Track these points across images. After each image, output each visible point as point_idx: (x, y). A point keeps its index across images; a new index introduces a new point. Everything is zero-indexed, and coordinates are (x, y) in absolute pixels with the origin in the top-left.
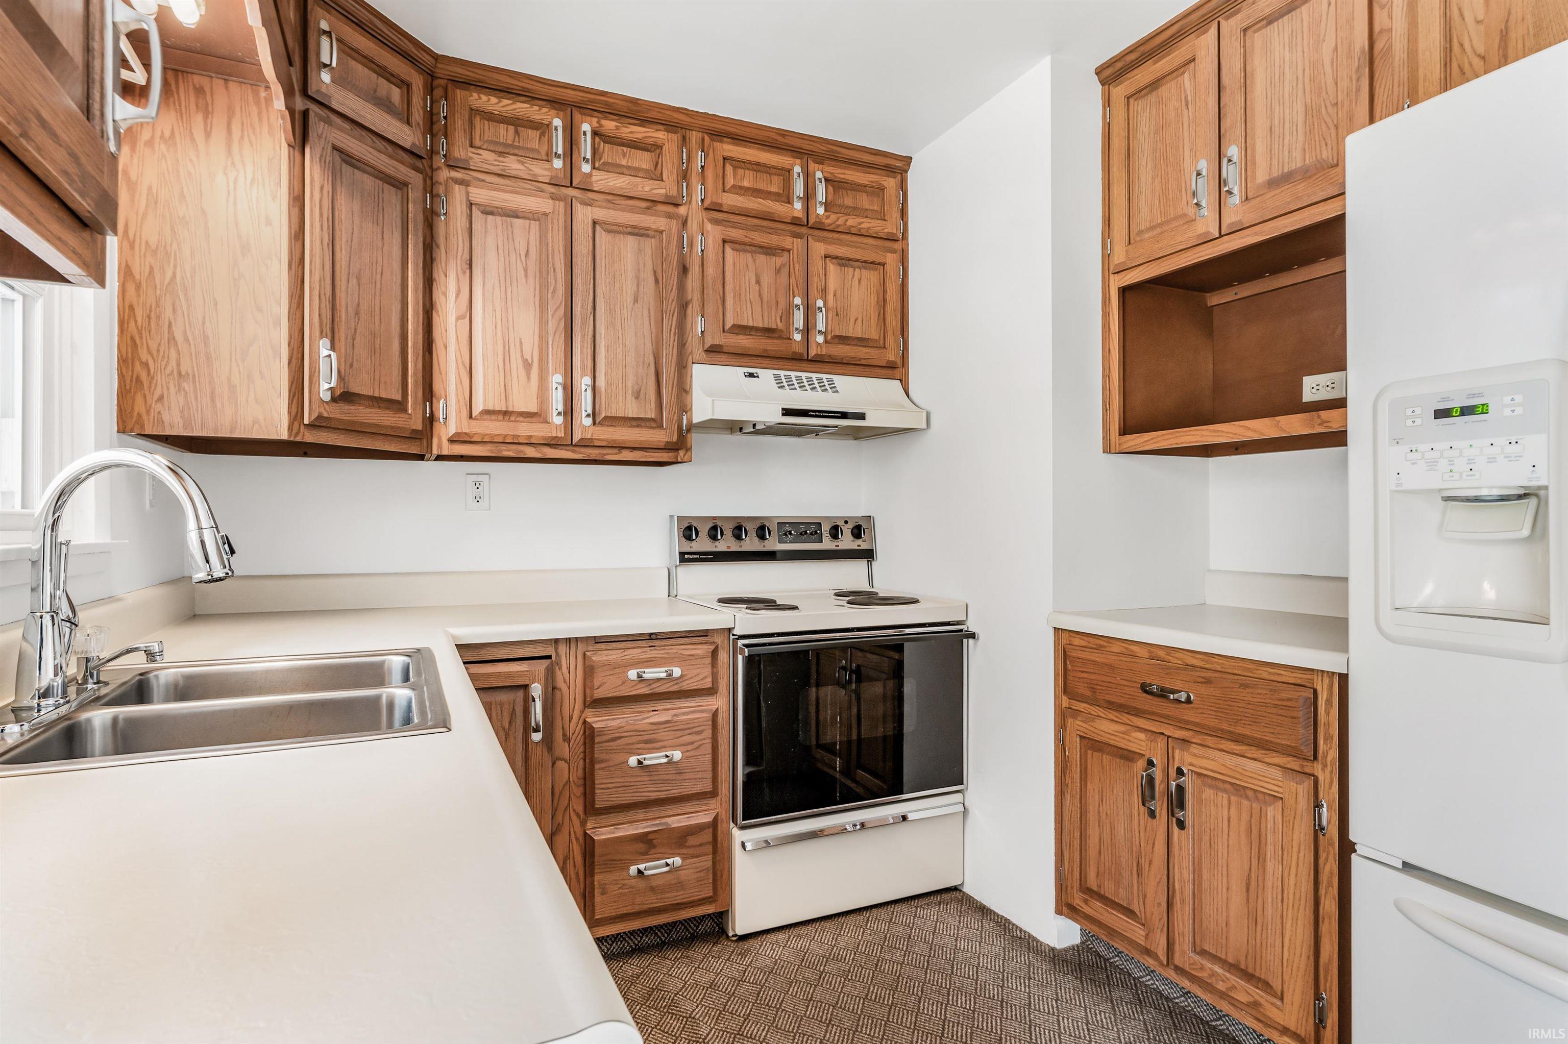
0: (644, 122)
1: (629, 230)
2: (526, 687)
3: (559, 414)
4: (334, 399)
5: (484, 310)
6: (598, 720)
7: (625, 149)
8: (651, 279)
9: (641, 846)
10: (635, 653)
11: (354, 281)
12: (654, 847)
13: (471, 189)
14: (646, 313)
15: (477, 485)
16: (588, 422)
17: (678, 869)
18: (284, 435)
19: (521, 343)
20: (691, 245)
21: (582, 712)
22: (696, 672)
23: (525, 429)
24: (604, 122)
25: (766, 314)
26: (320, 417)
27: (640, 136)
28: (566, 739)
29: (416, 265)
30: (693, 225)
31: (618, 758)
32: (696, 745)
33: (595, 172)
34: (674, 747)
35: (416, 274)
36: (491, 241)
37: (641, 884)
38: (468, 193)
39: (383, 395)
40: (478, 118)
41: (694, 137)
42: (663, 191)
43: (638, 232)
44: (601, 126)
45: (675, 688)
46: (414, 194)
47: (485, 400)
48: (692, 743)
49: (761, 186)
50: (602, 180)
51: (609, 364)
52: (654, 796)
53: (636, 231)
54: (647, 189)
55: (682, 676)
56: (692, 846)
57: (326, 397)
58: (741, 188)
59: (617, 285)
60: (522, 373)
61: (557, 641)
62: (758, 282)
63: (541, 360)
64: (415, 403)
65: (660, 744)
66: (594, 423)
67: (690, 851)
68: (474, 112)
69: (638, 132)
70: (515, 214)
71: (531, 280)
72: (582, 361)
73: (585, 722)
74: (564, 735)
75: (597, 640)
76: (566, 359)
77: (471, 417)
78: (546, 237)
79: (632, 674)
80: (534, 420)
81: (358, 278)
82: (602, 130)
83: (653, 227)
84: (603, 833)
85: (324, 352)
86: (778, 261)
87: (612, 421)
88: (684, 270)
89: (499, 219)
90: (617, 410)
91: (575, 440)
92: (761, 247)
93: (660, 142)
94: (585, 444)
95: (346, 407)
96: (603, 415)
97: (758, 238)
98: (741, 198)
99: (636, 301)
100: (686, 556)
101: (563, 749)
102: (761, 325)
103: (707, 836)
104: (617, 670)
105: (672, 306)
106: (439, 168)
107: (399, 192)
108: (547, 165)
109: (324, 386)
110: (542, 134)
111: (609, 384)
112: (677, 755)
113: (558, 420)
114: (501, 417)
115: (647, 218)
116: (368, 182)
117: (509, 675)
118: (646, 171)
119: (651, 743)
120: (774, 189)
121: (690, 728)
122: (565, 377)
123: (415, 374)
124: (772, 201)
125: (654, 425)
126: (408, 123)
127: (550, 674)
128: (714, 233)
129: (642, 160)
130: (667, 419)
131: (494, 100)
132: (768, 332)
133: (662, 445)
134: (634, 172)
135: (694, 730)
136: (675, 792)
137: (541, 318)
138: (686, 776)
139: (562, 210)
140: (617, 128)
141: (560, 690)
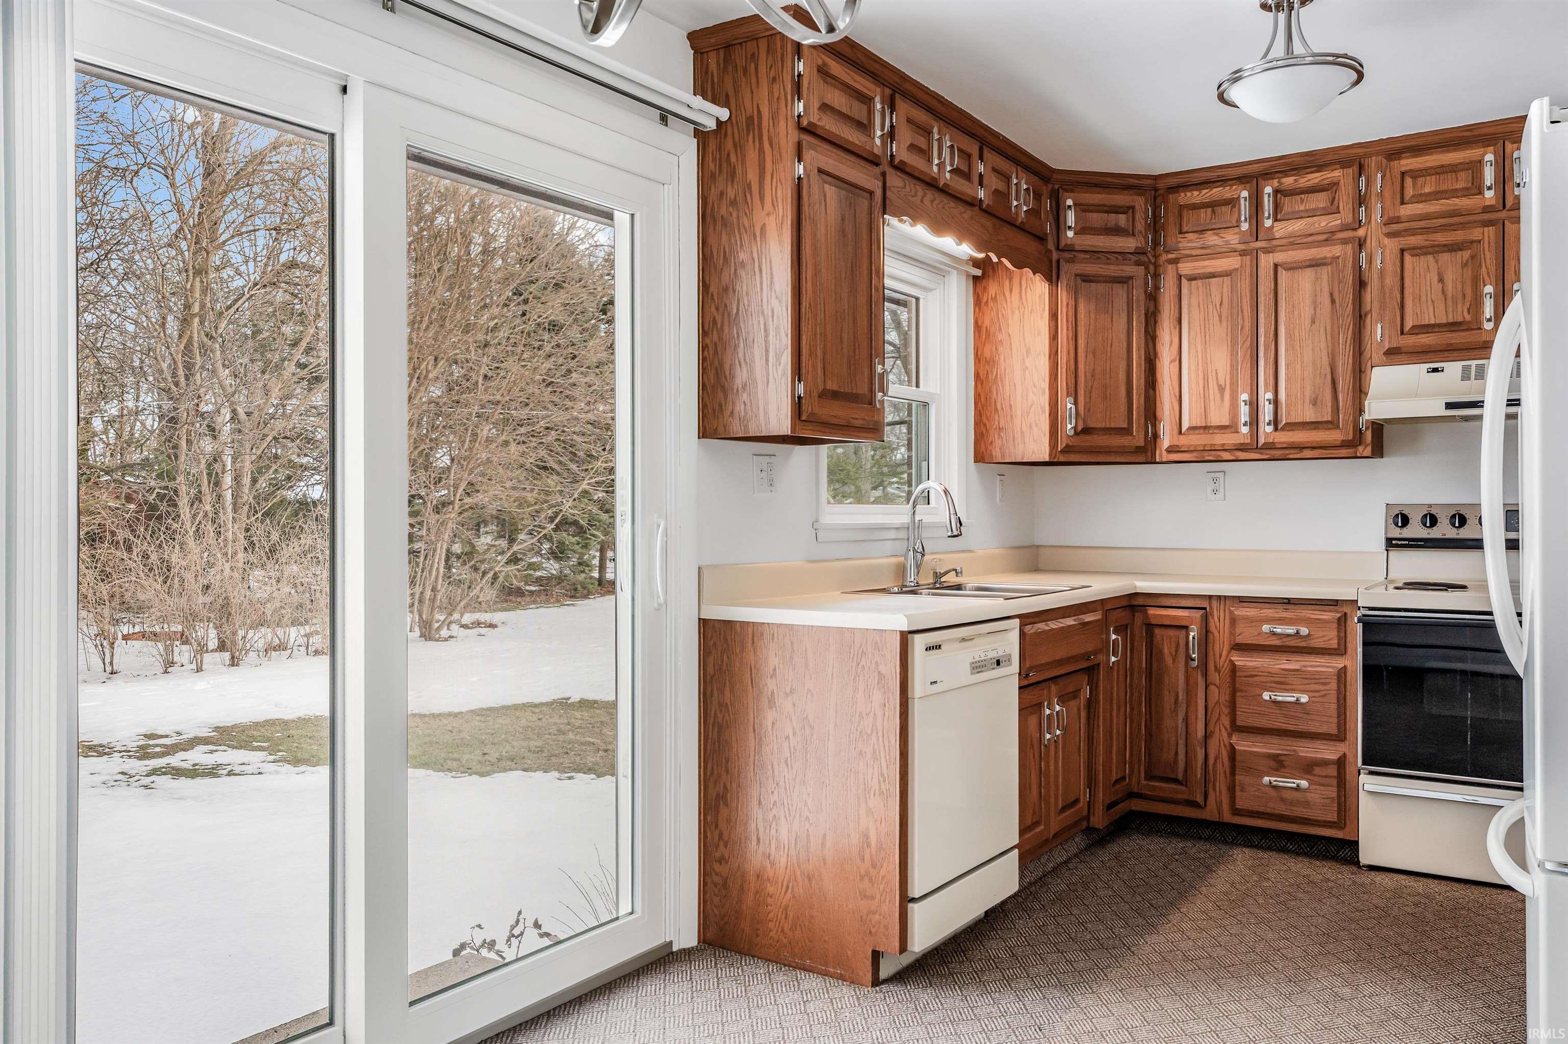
0: (1320, 168)
1: (1308, 263)
2: (1186, 628)
3: (1245, 425)
4: (1076, 433)
5: (1189, 353)
6: (1240, 660)
7: (1303, 196)
8: (1327, 301)
9: (1272, 764)
10: (1268, 612)
11: (1090, 356)
12: (1285, 767)
13: (1180, 265)
14: (1322, 330)
15: (1215, 480)
16: (1269, 429)
17: (1305, 790)
18: (1047, 459)
19: (1217, 373)
20: (1370, 261)
21: (1229, 652)
22: (1322, 634)
23: (1220, 439)
24: (1284, 180)
25: (1450, 310)
26: (1067, 446)
27: (1317, 181)
28: (1217, 670)
29: (1139, 331)
30: (1372, 243)
31: (1257, 691)
32: (1322, 693)
33: (1276, 224)
34: (1303, 692)
35: (1138, 338)
36: (1194, 301)
37: (1273, 793)
38: (1177, 269)
39: (1113, 426)
40: (1185, 211)
41: (1373, 162)
42: (1339, 222)
43: (1315, 264)
44: (1281, 184)
45: (1303, 644)
46: (1138, 283)
47: (1190, 420)
48: (1318, 691)
49: (1444, 187)
50: (1282, 229)
51: (1288, 379)
52: (1284, 726)
53: (1314, 263)
54: (1323, 224)
55: (1309, 635)
56: (1319, 776)
57: (1072, 433)
58: (1421, 195)
59: (1296, 313)
60: (1218, 396)
61: (1210, 597)
62: (1441, 280)
63: (1232, 384)
64: (1138, 427)
65: (1288, 687)
66: (1276, 429)
67: (1316, 779)
68: (1182, 208)
69: (1315, 178)
70: (1213, 275)
71: (1224, 324)
72: (1265, 380)
73: (1231, 660)
74: (1216, 667)
75: (1242, 600)
76: (1252, 380)
77: (1180, 433)
78: (1236, 287)
79: (1266, 628)
80: (1227, 431)
81: (1094, 353)
82: (1283, 187)
83: (1329, 255)
84: (1244, 745)
85: (1069, 406)
86: (1466, 254)
87: (1291, 426)
88: (1361, 284)
89: (1199, 282)
90: (1297, 417)
91: (1260, 444)
92: (1445, 246)
93: (1335, 180)
94: (1269, 446)
95: (1088, 437)
96: (1284, 422)
97: (1441, 238)
98: (1421, 206)
99: (1313, 322)
100: (1394, 542)
101: (1214, 677)
102: (1444, 321)
103: (1332, 771)
104: (1254, 624)
105: (1348, 320)
106: (1160, 255)
107: (1125, 286)
108: (1237, 230)
109: (1069, 426)
110: (1234, 206)
111: (1287, 395)
112: (1304, 699)
113: (1245, 430)
114: (1202, 431)
115: (1323, 249)
116: (1101, 288)
117: (1175, 617)
118: (1323, 208)
119: (1282, 684)
120: (1460, 185)
121: (1315, 678)
122: (1251, 395)
123: (1138, 407)
124: (1457, 197)
125: (1330, 426)
126: (1133, 235)
127: (1206, 619)
128: (1392, 245)
129: (1320, 201)
130: (1343, 420)
131: (1196, 193)
132: (1454, 326)
133: (1338, 443)
134: (1312, 214)
135: (1321, 681)
136: (1302, 727)
137: (1232, 351)
138: (1313, 717)
139: (1248, 263)
140: (1296, 181)
141: (1212, 633)
